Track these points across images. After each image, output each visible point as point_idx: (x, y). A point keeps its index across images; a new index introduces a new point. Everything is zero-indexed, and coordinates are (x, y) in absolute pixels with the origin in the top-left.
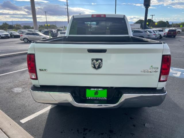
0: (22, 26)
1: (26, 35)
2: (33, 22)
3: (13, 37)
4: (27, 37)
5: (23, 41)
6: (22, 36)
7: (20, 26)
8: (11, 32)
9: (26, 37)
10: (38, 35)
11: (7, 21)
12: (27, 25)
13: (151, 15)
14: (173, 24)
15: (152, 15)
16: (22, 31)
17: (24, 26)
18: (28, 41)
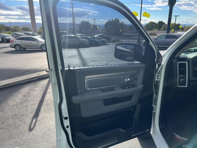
0: (21, 28)
1: (18, 40)
4: (20, 43)
6: (12, 42)
7: (19, 28)
8: (2, 35)
10: (34, 40)
11: (5, 23)
12: (26, 27)
13: (174, 16)
15: (176, 16)
16: (17, 34)
17: (23, 28)
18: (21, 48)
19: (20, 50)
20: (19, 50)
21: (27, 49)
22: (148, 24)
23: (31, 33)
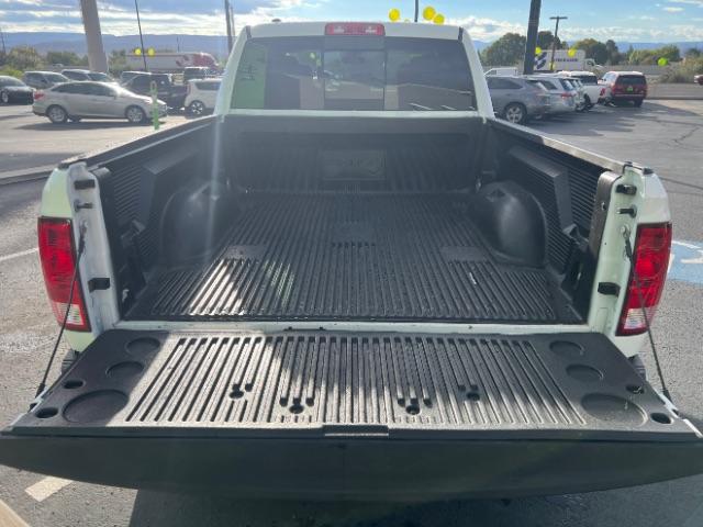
0: (43, 53)
2: (84, 39)
3: (6, 100)
4: (61, 102)
5: (46, 120)
6: (41, 99)
7: (35, 54)
9: (56, 102)
10: (106, 91)
12: (61, 50)
14: (631, 50)
16: (40, 75)
17: (49, 53)
18: (67, 116)
19: (65, 121)
20: (60, 123)
21: (83, 120)
22: (498, 42)
23: (87, 72)
